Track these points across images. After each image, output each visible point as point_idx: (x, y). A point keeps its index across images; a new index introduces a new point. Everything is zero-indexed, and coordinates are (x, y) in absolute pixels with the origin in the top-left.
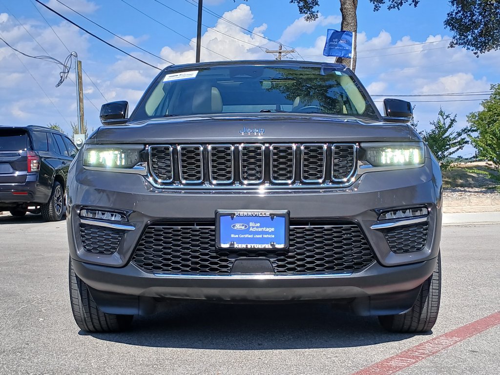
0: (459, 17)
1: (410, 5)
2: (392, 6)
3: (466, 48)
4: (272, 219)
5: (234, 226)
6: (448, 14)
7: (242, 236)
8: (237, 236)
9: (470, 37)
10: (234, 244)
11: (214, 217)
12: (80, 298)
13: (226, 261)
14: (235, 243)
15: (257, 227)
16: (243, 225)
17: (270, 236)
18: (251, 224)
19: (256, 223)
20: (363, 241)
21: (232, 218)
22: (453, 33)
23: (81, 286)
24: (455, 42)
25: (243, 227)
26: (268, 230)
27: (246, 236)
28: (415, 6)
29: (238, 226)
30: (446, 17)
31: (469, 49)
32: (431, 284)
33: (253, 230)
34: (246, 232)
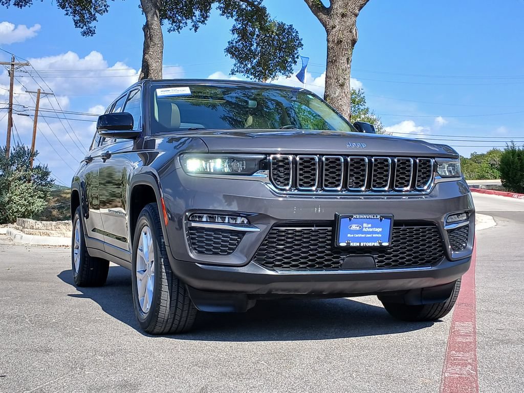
0: (239, 45)
1: (191, 29)
2: (172, 29)
3: (246, 76)
4: (381, 220)
5: (350, 227)
6: (229, 42)
7: (356, 236)
8: (352, 236)
9: (249, 66)
10: (350, 243)
11: (334, 219)
12: (169, 300)
13: (338, 258)
15: (369, 228)
16: (358, 226)
17: (378, 236)
18: (365, 225)
19: (368, 224)
21: (350, 220)
22: (234, 61)
23: (172, 288)
24: (236, 70)
25: (358, 228)
26: (377, 230)
27: (360, 235)
28: (196, 31)
29: (354, 227)
30: (227, 45)
31: (249, 77)
33: (365, 230)
34: (361, 232)
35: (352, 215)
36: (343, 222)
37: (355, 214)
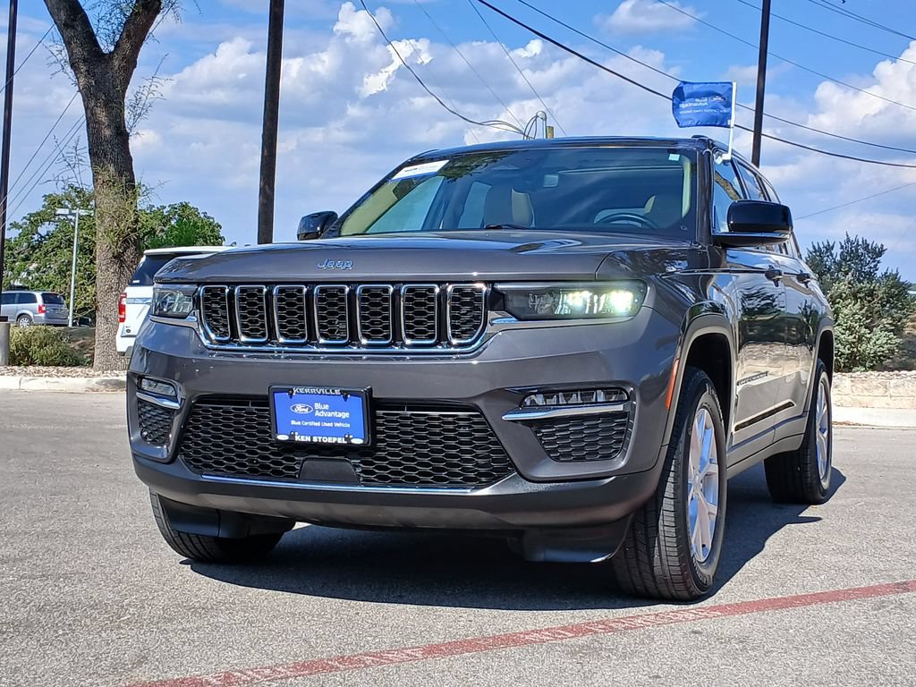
4: (346, 398)
5: (294, 408)
7: (306, 424)
8: (299, 423)
10: (294, 435)
13: (293, 460)
14: (296, 433)
15: (325, 411)
16: (306, 407)
17: (343, 425)
18: (317, 406)
19: (323, 404)
20: (492, 439)
21: (291, 395)
25: (306, 410)
26: (340, 415)
27: (311, 423)
29: (300, 408)
32: (661, 517)
33: (320, 415)
34: (311, 417)
35: (291, 387)
36: (280, 398)
37: (297, 385)
